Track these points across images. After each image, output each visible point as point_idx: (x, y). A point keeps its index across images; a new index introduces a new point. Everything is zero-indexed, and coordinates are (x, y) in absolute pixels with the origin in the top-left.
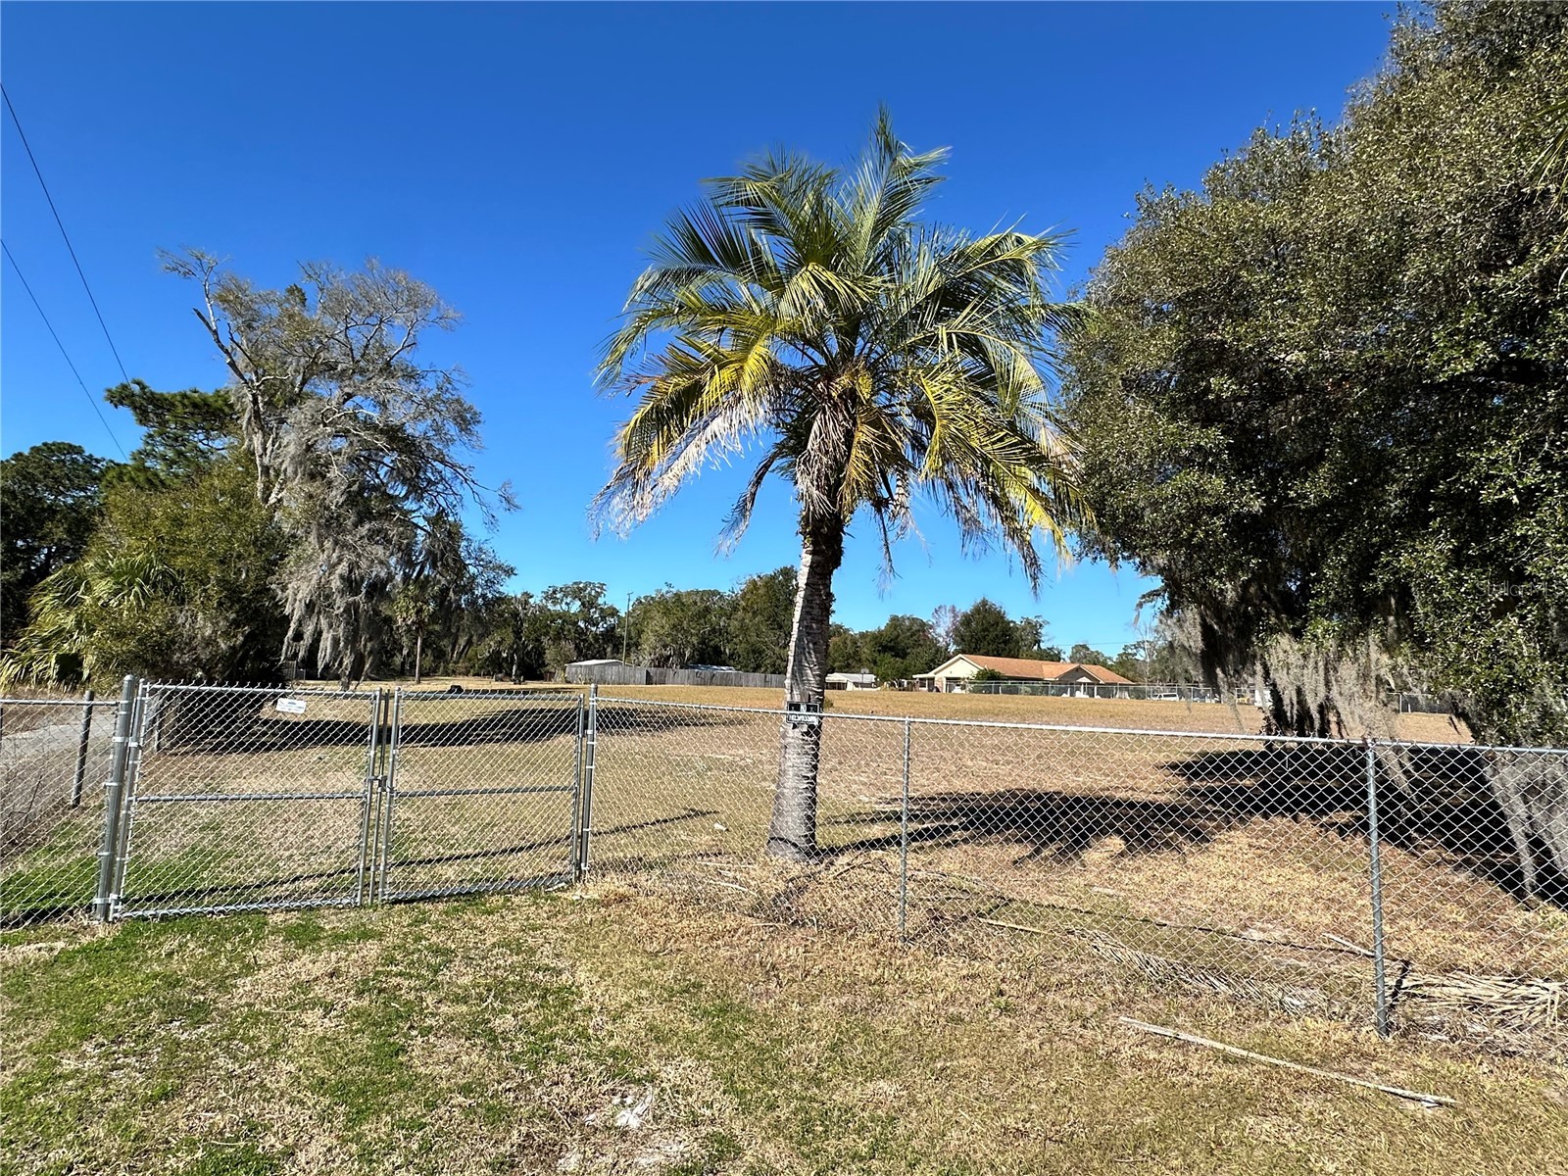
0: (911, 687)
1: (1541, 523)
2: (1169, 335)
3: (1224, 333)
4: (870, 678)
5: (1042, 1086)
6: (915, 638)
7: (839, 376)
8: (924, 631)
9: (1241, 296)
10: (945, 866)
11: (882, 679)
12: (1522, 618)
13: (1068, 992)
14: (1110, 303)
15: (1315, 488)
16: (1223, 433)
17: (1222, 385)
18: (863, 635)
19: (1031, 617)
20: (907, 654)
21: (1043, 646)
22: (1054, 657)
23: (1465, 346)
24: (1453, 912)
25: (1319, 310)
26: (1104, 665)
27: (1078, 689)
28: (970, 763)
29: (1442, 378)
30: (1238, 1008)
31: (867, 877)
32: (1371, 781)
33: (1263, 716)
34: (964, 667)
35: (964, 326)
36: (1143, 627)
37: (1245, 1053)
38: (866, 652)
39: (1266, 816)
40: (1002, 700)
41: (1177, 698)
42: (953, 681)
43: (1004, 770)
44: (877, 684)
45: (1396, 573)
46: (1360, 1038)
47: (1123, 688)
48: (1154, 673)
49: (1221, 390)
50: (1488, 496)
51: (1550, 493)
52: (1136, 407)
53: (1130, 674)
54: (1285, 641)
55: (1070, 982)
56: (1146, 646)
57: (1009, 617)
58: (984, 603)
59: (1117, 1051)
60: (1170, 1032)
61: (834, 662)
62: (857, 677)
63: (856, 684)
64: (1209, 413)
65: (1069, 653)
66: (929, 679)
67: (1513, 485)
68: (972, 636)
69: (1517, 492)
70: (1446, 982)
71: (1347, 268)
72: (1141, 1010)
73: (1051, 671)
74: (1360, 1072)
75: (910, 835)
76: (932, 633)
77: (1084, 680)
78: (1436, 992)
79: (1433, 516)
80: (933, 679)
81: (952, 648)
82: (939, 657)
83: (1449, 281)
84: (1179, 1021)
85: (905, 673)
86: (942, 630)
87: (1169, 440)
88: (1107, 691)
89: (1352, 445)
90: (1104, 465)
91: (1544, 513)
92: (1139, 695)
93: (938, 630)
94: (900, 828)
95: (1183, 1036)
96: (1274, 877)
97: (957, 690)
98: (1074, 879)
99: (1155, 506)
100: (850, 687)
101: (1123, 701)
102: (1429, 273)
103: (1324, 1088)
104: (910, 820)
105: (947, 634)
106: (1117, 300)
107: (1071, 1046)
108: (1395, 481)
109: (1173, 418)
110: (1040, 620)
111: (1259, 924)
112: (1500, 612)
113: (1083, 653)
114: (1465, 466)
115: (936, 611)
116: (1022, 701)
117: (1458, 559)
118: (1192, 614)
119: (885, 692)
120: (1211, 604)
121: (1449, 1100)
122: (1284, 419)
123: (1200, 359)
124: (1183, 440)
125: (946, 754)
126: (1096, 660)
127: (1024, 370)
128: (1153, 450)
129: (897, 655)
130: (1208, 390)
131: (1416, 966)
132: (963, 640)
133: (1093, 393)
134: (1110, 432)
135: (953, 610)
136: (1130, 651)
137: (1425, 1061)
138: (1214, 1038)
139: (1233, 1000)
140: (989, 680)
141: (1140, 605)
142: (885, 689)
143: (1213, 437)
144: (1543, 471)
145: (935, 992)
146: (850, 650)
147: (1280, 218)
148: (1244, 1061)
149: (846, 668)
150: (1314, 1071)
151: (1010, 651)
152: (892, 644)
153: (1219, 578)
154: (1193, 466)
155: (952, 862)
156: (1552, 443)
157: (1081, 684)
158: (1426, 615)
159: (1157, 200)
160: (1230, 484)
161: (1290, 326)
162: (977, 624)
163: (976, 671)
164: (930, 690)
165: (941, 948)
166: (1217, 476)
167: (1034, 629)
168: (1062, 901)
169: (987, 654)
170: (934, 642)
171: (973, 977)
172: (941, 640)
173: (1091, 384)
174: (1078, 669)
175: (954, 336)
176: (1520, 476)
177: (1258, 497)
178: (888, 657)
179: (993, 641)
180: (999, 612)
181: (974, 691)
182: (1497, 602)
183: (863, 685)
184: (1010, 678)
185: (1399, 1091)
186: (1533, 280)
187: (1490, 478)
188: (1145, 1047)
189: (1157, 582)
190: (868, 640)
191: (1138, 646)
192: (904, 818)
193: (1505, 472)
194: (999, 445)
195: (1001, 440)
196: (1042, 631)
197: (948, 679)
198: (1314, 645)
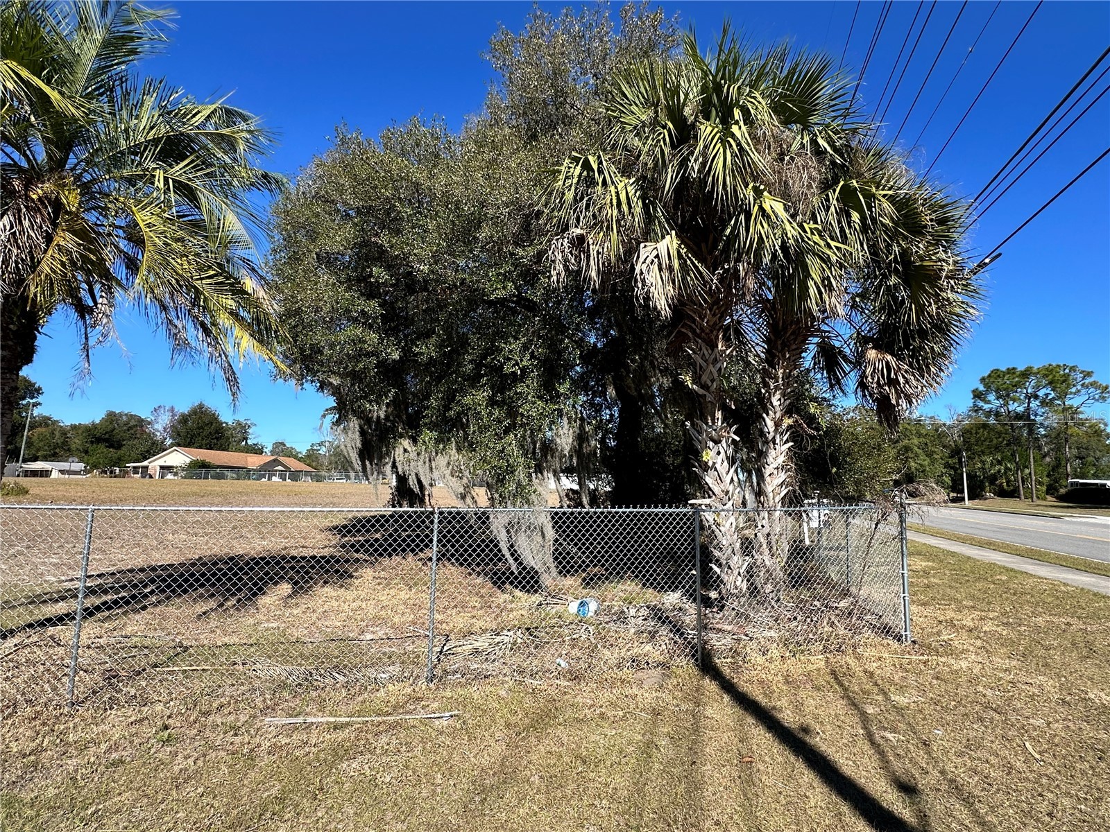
0: (124, 474)
1: (528, 386)
2: (349, 231)
3: (384, 240)
4: (81, 466)
5: (192, 794)
6: (132, 432)
7: (43, 182)
8: (142, 426)
9: (395, 219)
10: (129, 630)
11: (92, 467)
12: (516, 435)
13: (226, 711)
14: (313, 197)
15: (426, 350)
16: (380, 306)
17: (379, 273)
18: (74, 427)
19: (242, 420)
20: (122, 445)
21: (250, 442)
22: (258, 450)
23: (503, 283)
24: (474, 601)
25: (436, 241)
26: (295, 457)
27: (275, 475)
28: (170, 537)
29: (492, 297)
30: (349, 690)
31: (39, 653)
32: (435, 532)
33: (391, 491)
34: (178, 458)
35: (181, 175)
36: (325, 431)
37: (348, 719)
38: (76, 442)
39: (390, 555)
40: (211, 484)
41: (345, 481)
42: (165, 469)
43: (201, 540)
44: (86, 472)
45: (463, 407)
46: (417, 689)
47: (307, 473)
48: (330, 464)
49: (379, 277)
50: (508, 369)
51: (532, 371)
52: (325, 277)
53: (314, 464)
54: (406, 443)
55: (229, 703)
56: (327, 444)
57: (222, 419)
58: (201, 406)
59: (259, 746)
60: (300, 720)
61: (38, 450)
62: (64, 466)
63: (62, 472)
64: (371, 291)
65: (270, 448)
66: (142, 467)
67: (518, 365)
68: (188, 433)
69: (519, 368)
70: (465, 643)
71: (453, 221)
72: (282, 709)
73: (253, 461)
74: (414, 710)
75: (85, 610)
76: (149, 429)
77: (280, 468)
78: (459, 650)
79: (483, 376)
80: (147, 467)
81: (169, 442)
82: (156, 448)
83: (500, 244)
84: (308, 710)
85: (119, 462)
86: (160, 426)
87: (344, 303)
88: (295, 476)
89: (448, 328)
90: (298, 312)
91: (529, 382)
92: (318, 479)
93: (156, 426)
94: (74, 605)
95: (309, 720)
96: (384, 596)
97: (170, 476)
98: (247, 620)
99: (332, 346)
100: (55, 475)
101: (306, 484)
102: (491, 237)
103: (392, 726)
104: (86, 597)
105: (165, 429)
106: (317, 197)
107: (223, 754)
108: (470, 354)
109: (349, 289)
110: (249, 422)
111: (372, 629)
112: (506, 432)
113: (281, 448)
114: (499, 350)
115: (155, 410)
116: (229, 484)
117: (492, 402)
118: (354, 424)
119: (95, 478)
120: (365, 418)
121: (456, 712)
122: (415, 304)
123: (368, 253)
124: (354, 305)
125: (148, 532)
126: (291, 453)
127: (233, 223)
128: (333, 308)
129: (111, 446)
130: (371, 275)
131: (452, 636)
132: (179, 435)
133: (295, 259)
134: (304, 290)
135: (172, 410)
136: (315, 448)
137: (448, 694)
138: (331, 715)
139: (346, 686)
140: (199, 469)
141: (324, 416)
142: (95, 476)
143: (373, 307)
144: (530, 359)
145: (98, 745)
146: (58, 439)
147: (421, 177)
148: (347, 724)
149: (53, 456)
150: (389, 718)
151: (221, 445)
152: (107, 436)
153: (370, 402)
154: (359, 324)
155: (136, 625)
156: (535, 346)
157: (276, 471)
158: (474, 432)
159: (350, 136)
160: (381, 339)
161: (422, 248)
162: (193, 422)
163: (188, 461)
164: (143, 477)
165: (113, 702)
166: (374, 332)
167: (243, 429)
168: (235, 639)
169: (200, 447)
170: (150, 436)
171: (141, 721)
172: (159, 434)
173: (294, 252)
174: (275, 460)
175: (170, 181)
176: (522, 360)
177: (397, 349)
178: (102, 448)
179: (207, 437)
180: (214, 414)
181: (185, 478)
182: (505, 426)
183: (70, 472)
184: (219, 467)
185: (432, 716)
186: (534, 256)
187: (509, 359)
188: (280, 736)
189: (331, 402)
190: (80, 432)
191: (321, 444)
192: (80, 596)
193: (516, 357)
194: (208, 281)
195: (211, 277)
196: (250, 431)
197: (162, 467)
198: (424, 447)
